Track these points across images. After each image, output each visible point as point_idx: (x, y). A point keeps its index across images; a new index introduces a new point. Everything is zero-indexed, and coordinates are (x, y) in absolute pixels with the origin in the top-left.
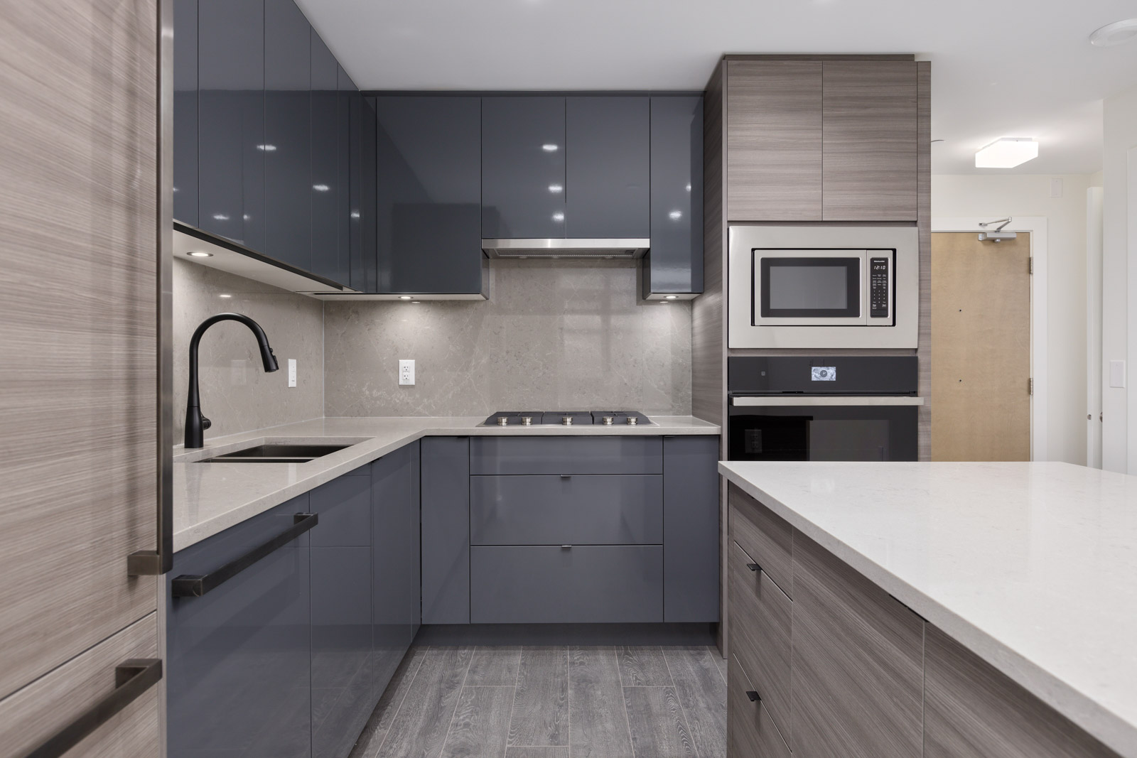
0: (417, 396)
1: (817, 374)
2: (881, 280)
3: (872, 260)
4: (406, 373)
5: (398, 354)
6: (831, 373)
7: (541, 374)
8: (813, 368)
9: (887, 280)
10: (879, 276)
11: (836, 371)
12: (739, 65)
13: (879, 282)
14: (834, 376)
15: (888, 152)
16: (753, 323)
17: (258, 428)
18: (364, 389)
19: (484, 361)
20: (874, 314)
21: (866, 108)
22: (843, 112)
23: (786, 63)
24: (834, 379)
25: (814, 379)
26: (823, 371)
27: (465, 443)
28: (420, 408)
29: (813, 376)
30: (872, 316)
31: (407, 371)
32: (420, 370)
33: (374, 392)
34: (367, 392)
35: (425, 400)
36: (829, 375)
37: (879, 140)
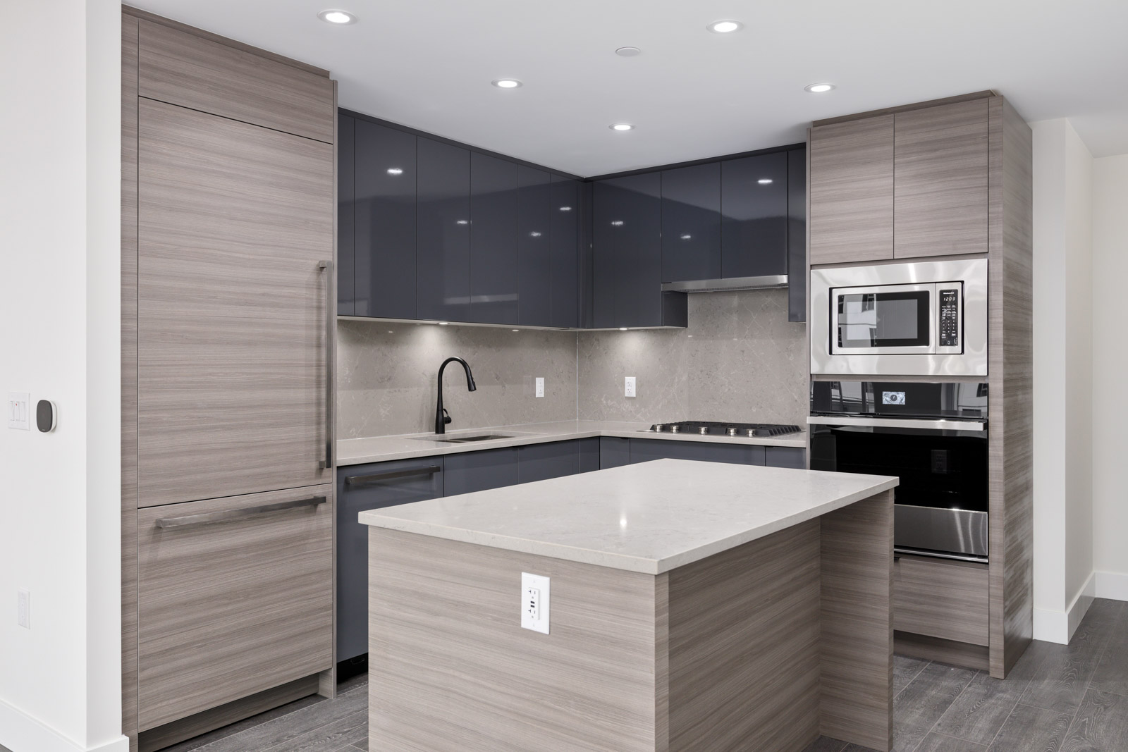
0: (637, 406)
1: (888, 399)
2: (951, 311)
3: (942, 292)
4: (630, 388)
5: (625, 372)
6: (901, 398)
7: (727, 390)
8: (884, 393)
9: (956, 310)
10: (948, 307)
11: (906, 396)
12: (820, 130)
13: (949, 312)
14: (904, 400)
15: (957, 189)
16: (831, 353)
17: (504, 425)
18: (602, 399)
19: (684, 378)
20: (943, 343)
21: (936, 150)
22: (914, 158)
23: (860, 121)
24: (903, 402)
25: (885, 402)
26: (892, 396)
27: (627, 444)
28: (639, 416)
29: (884, 400)
30: (941, 344)
31: (631, 386)
32: (639, 386)
33: (609, 402)
34: (605, 402)
35: (643, 409)
36: (899, 399)
37: (949, 179)
